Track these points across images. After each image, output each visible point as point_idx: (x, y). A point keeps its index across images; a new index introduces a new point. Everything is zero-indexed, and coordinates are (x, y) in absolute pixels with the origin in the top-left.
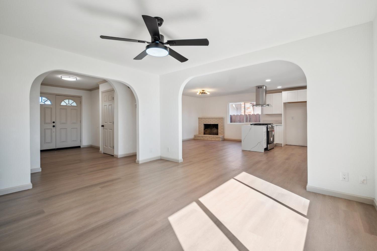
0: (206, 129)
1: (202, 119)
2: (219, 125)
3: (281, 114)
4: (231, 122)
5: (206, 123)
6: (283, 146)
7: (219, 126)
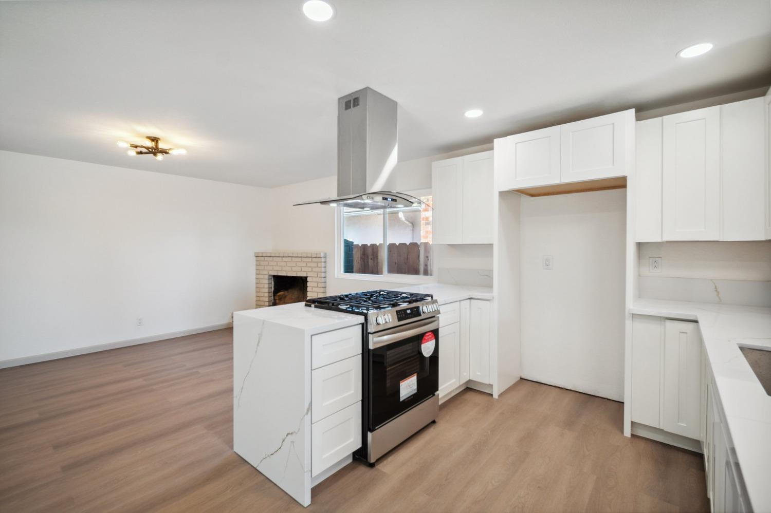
0: (281, 293)
1: (266, 259)
2: (309, 279)
3: (490, 246)
4: (349, 269)
5: (276, 274)
6: (496, 396)
7: (308, 284)
